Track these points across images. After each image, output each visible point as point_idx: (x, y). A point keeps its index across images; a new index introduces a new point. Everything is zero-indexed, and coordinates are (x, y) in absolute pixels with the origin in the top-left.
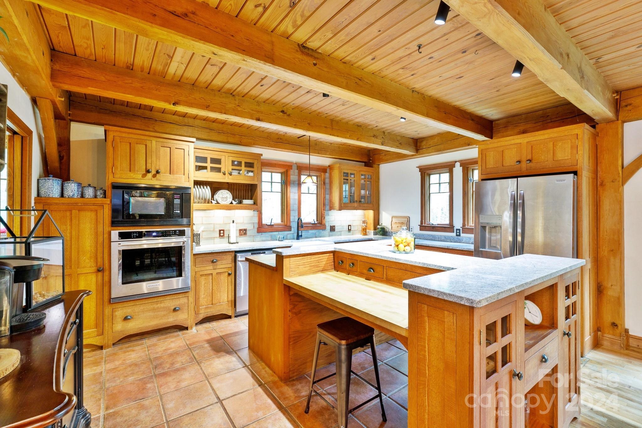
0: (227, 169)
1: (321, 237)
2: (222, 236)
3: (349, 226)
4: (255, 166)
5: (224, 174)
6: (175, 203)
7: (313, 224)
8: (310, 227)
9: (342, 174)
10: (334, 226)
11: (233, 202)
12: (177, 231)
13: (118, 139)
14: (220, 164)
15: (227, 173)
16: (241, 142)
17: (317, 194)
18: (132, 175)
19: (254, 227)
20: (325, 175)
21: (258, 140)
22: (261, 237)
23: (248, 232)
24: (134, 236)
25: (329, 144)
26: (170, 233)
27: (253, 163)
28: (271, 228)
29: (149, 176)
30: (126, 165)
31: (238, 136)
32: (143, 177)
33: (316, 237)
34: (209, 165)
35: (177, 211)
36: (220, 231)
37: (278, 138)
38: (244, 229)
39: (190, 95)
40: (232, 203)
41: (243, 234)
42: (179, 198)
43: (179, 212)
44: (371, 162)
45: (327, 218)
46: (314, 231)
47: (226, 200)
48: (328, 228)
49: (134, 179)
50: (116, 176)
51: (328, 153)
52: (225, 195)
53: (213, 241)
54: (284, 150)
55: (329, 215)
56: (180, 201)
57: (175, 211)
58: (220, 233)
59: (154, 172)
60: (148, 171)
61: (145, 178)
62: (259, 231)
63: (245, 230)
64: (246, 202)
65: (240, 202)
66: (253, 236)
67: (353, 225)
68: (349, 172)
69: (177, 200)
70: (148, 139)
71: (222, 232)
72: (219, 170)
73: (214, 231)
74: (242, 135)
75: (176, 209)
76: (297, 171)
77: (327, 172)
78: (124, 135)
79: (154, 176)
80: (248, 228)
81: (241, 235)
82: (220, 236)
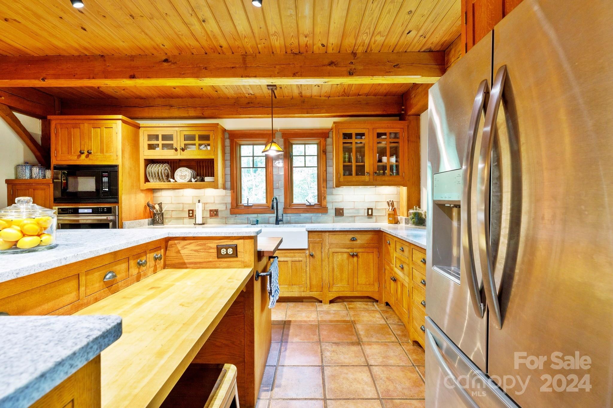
0: (179, 145)
1: (319, 223)
2: (191, 216)
3: (368, 209)
4: (211, 138)
5: (176, 150)
6: (103, 181)
7: (307, 206)
8: (303, 210)
9: (342, 136)
10: (342, 209)
11: (193, 180)
12: (105, 209)
13: (59, 126)
14: (172, 140)
15: (179, 149)
16: (203, 114)
17: (318, 167)
18: (69, 157)
19: (226, 207)
20: (326, 141)
21: (222, 109)
22: (235, 219)
23: (219, 213)
24: (69, 212)
25: (325, 98)
26: (99, 210)
27: (209, 135)
28: (250, 209)
29: (83, 156)
30: (65, 149)
31: (199, 108)
32: (78, 158)
33: (312, 223)
34: (160, 142)
35: (105, 189)
36: (189, 211)
37: (249, 103)
38: (215, 210)
39: (58, 67)
40: (191, 181)
41: (213, 215)
42: (107, 175)
43: (107, 189)
44: (403, 112)
45: (329, 198)
46: (308, 215)
47: (185, 179)
48: (332, 212)
49: (71, 160)
50: (58, 159)
51: (324, 111)
52: (184, 173)
53: (182, 221)
54: (256, 116)
55: (332, 194)
56: (108, 179)
57: (103, 189)
58: (189, 213)
59: (86, 153)
60: (82, 153)
61: (79, 159)
62: (232, 213)
63: (217, 211)
64: (207, 179)
65: (203, 180)
66: (226, 218)
67: (378, 208)
68: (353, 131)
69: (105, 178)
70: (81, 122)
71: (191, 212)
72: (170, 147)
73: (183, 211)
74: (204, 106)
75: (105, 187)
76: (283, 140)
77: (328, 137)
78: (63, 122)
79: (87, 156)
80: (219, 209)
81: (211, 216)
82: (189, 216)
